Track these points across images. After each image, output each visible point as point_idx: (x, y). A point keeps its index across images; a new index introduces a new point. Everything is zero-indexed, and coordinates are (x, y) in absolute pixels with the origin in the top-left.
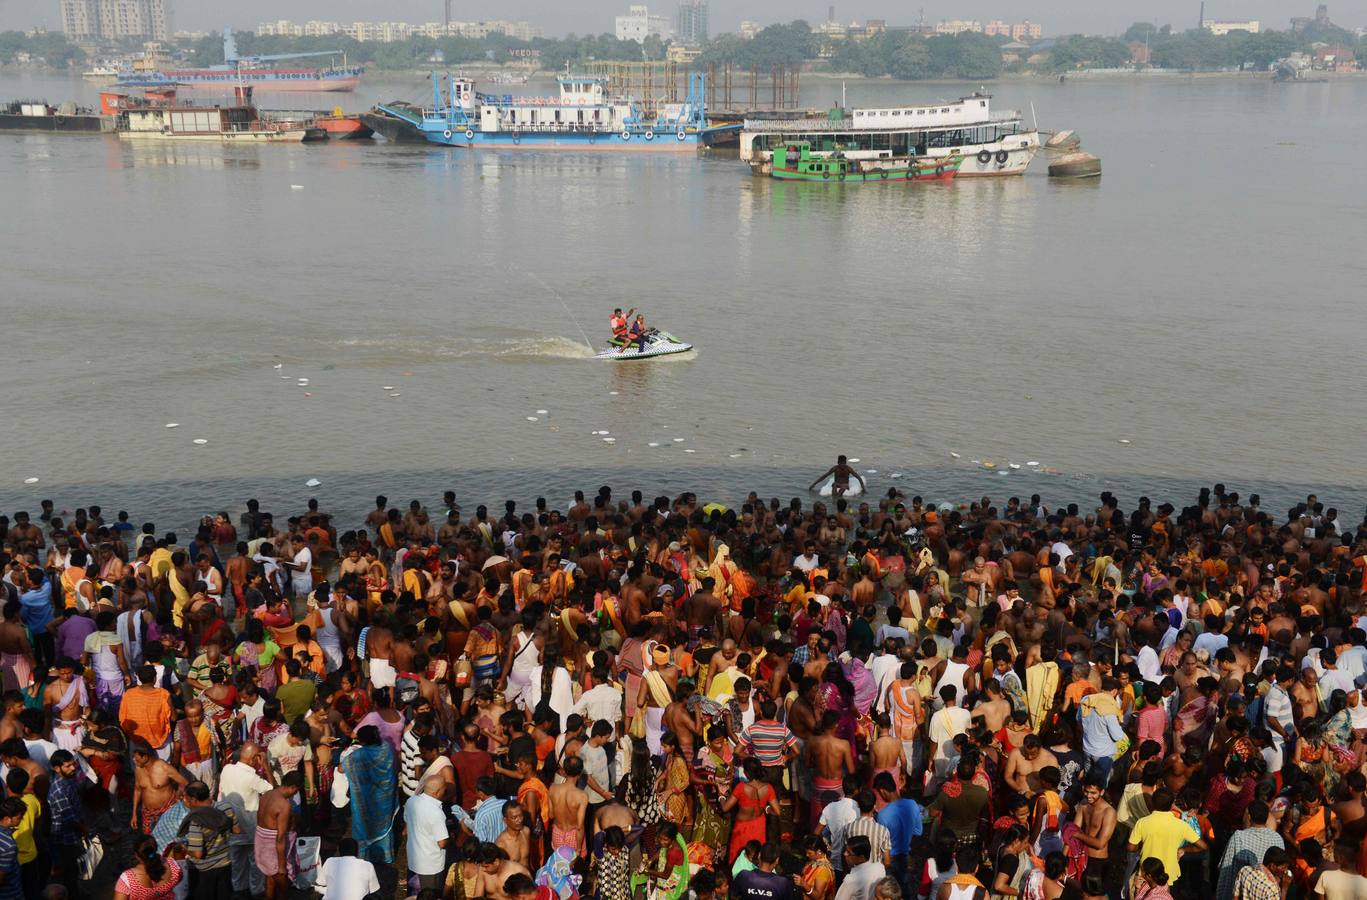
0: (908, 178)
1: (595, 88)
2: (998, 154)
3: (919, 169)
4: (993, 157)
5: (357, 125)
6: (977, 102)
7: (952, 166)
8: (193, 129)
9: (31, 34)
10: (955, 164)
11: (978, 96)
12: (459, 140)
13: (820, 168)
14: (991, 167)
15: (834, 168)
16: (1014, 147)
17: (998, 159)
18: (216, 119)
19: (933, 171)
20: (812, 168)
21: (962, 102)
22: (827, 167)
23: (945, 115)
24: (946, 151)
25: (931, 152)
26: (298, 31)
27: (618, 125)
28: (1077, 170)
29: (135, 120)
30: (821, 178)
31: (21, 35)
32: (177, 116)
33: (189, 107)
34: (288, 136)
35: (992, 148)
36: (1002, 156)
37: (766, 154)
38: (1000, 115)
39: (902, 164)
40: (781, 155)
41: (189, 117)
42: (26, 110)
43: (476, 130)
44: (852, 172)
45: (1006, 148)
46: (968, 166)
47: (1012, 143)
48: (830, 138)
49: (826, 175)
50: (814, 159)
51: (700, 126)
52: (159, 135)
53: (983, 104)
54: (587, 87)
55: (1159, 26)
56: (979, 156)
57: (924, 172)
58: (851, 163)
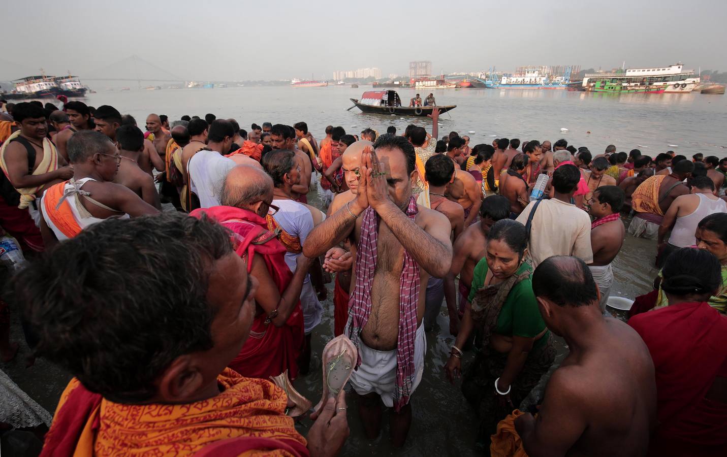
0: (646, 92)
1: (536, 72)
2: (682, 85)
3: (650, 89)
4: (680, 86)
5: (469, 84)
6: (677, 67)
7: (663, 88)
8: (429, 85)
9: (402, 77)
10: (665, 87)
11: (678, 64)
12: (495, 86)
13: (612, 88)
14: (678, 90)
15: (618, 88)
16: (689, 82)
17: (682, 86)
18: (435, 82)
19: (656, 90)
20: (609, 88)
21: (670, 66)
22: (615, 88)
23: (664, 71)
24: (661, 84)
25: (655, 84)
26: (458, 74)
27: (542, 82)
28: (715, 91)
29: (417, 83)
30: (612, 91)
31: (400, 77)
32: (426, 82)
33: (429, 80)
34: (451, 86)
35: (681, 82)
36: (685, 85)
37: (592, 84)
38: (685, 71)
39: (642, 88)
40: (598, 84)
41: (429, 82)
42: (395, 83)
43: (500, 84)
44: (624, 89)
45: (686, 83)
46: (670, 89)
47: (689, 81)
48: (617, 79)
49: (615, 90)
50: (611, 85)
51: (567, 82)
52: (422, 87)
53: (679, 67)
54: (534, 72)
55: (713, 71)
56: (674, 85)
57: (652, 90)
58: (624, 87)
